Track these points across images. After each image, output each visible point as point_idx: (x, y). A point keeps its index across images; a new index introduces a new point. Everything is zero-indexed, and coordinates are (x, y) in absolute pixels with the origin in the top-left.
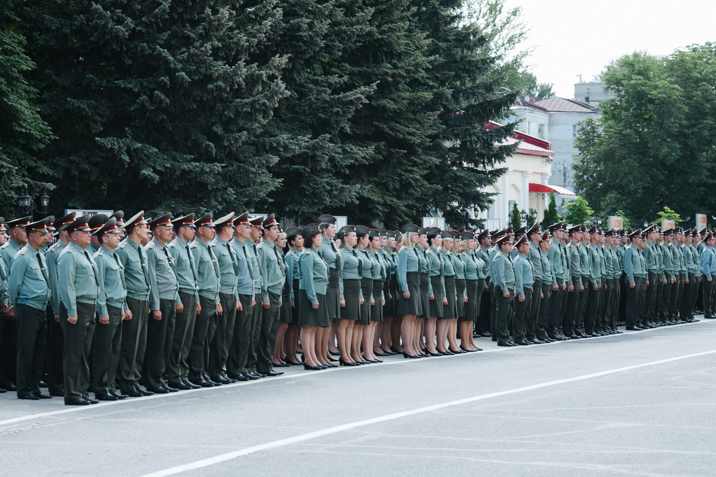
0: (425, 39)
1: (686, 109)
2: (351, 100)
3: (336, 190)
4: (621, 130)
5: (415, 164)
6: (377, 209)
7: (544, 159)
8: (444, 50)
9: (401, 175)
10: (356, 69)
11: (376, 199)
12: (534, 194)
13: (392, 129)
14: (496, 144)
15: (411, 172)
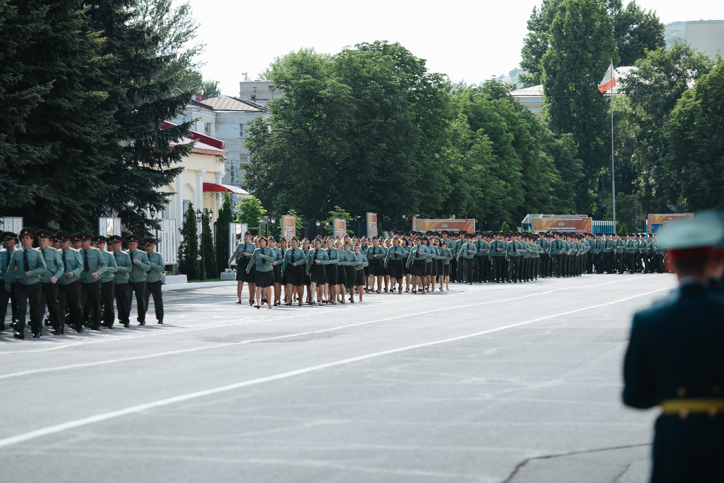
0: (100, 37)
1: (355, 107)
2: (27, 99)
3: (12, 190)
4: (291, 130)
5: (91, 164)
6: (53, 209)
7: (218, 158)
8: (118, 48)
9: (76, 175)
10: (31, 68)
11: (52, 199)
12: (208, 193)
13: (68, 128)
14: (172, 144)
15: (87, 172)
